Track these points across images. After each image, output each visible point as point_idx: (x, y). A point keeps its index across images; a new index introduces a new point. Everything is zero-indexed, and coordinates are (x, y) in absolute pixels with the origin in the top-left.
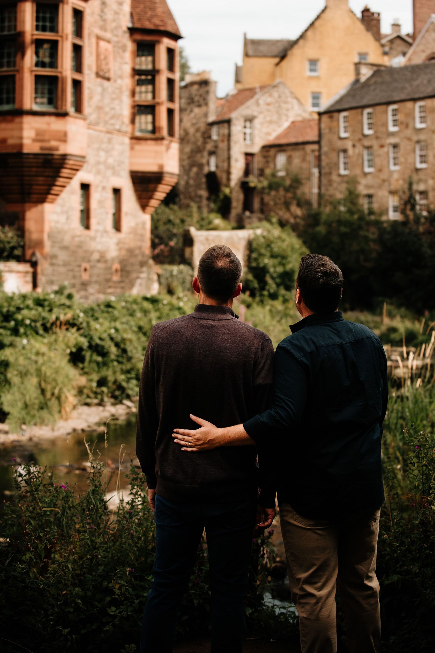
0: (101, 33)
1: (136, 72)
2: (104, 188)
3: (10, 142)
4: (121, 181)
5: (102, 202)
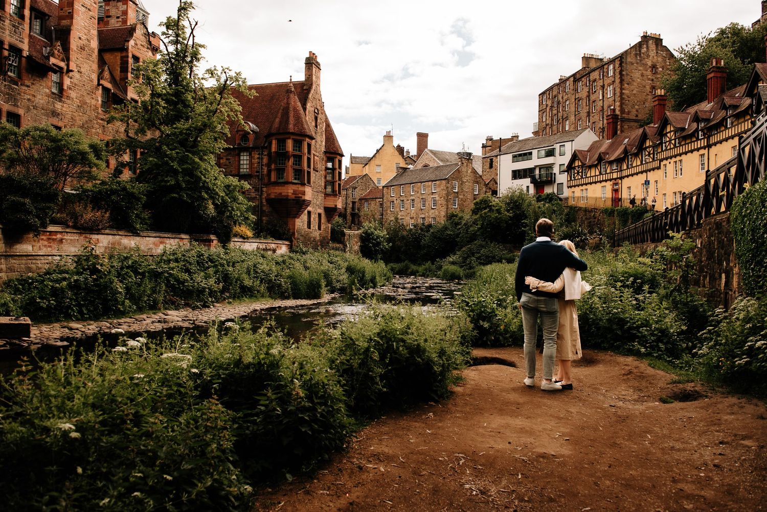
0: (316, 153)
1: (327, 169)
2: (315, 213)
3: (283, 194)
4: (321, 211)
5: (314, 217)
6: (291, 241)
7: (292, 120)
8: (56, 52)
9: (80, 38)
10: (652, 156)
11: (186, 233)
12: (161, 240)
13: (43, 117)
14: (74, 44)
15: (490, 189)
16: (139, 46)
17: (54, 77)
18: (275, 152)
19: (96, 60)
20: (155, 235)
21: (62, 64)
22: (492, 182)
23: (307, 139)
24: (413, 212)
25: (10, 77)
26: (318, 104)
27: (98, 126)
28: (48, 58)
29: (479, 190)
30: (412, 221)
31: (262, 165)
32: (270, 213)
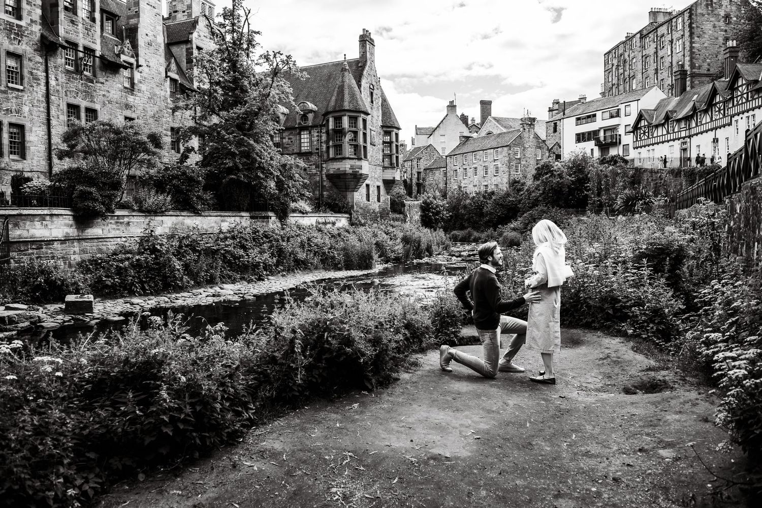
0: (372, 128)
1: (384, 142)
2: (374, 186)
3: (341, 169)
4: (381, 184)
5: (373, 191)
6: (351, 214)
7: (347, 97)
8: (126, 50)
9: (147, 35)
10: (722, 112)
11: (247, 211)
12: (222, 218)
13: (118, 110)
14: (142, 40)
15: (554, 153)
16: (202, 37)
17: (126, 73)
18: (333, 129)
19: (163, 54)
20: (216, 214)
21: (132, 60)
22: (556, 147)
23: (362, 115)
24: (476, 180)
25: (86, 76)
26: (374, 80)
27: (168, 115)
28: (118, 56)
29: (542, 155)
30: (476, 189)
31: (321, 143)
32: (330, 187)
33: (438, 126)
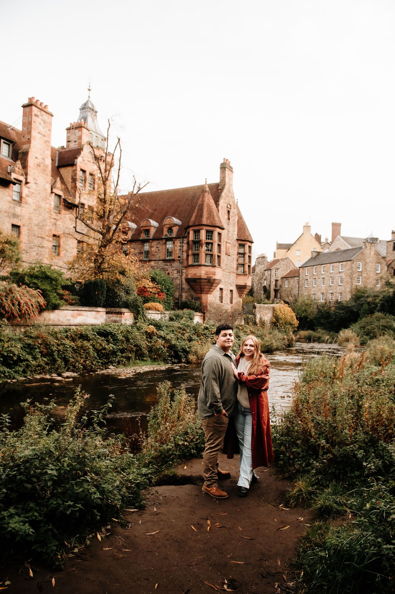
0: (227, 241)
1: (239, 253)
2: (227, 290)
3: (197, 275)
4: (234, 288)
5: (226, 294)
6: (204, 313)
7: (205, 214)
8: (17, 169)
9: (36, 158)
13: (6, 219)
14: (31, 161)
15: (392, 268)
16: (86, 162)
17: (16, 188)
18: (193, 241)
19: (50, 174)
21: (22, 178)
22: (394, 263)
23: (218, 230)
24: (323, 288)
26: (231, 201)
27: (51, 224)
28: (10, 174)
29: (381, 270)
30: (323, 296)
31: (183, 252)
32: (189, 290)
33: (295, 243)
